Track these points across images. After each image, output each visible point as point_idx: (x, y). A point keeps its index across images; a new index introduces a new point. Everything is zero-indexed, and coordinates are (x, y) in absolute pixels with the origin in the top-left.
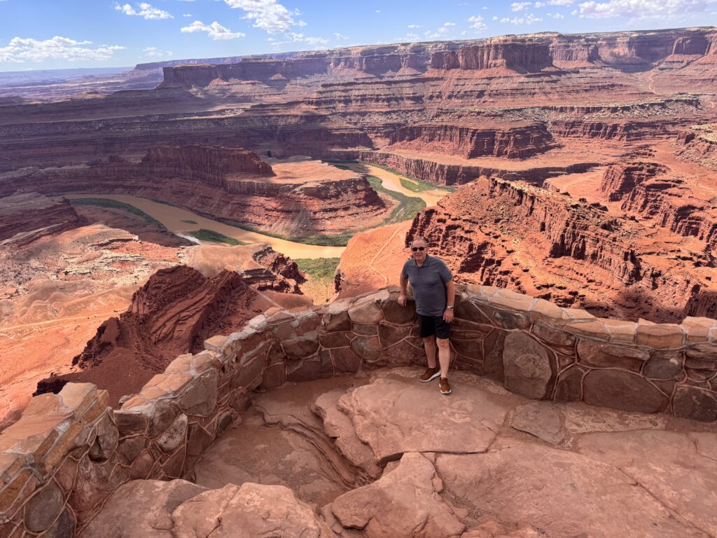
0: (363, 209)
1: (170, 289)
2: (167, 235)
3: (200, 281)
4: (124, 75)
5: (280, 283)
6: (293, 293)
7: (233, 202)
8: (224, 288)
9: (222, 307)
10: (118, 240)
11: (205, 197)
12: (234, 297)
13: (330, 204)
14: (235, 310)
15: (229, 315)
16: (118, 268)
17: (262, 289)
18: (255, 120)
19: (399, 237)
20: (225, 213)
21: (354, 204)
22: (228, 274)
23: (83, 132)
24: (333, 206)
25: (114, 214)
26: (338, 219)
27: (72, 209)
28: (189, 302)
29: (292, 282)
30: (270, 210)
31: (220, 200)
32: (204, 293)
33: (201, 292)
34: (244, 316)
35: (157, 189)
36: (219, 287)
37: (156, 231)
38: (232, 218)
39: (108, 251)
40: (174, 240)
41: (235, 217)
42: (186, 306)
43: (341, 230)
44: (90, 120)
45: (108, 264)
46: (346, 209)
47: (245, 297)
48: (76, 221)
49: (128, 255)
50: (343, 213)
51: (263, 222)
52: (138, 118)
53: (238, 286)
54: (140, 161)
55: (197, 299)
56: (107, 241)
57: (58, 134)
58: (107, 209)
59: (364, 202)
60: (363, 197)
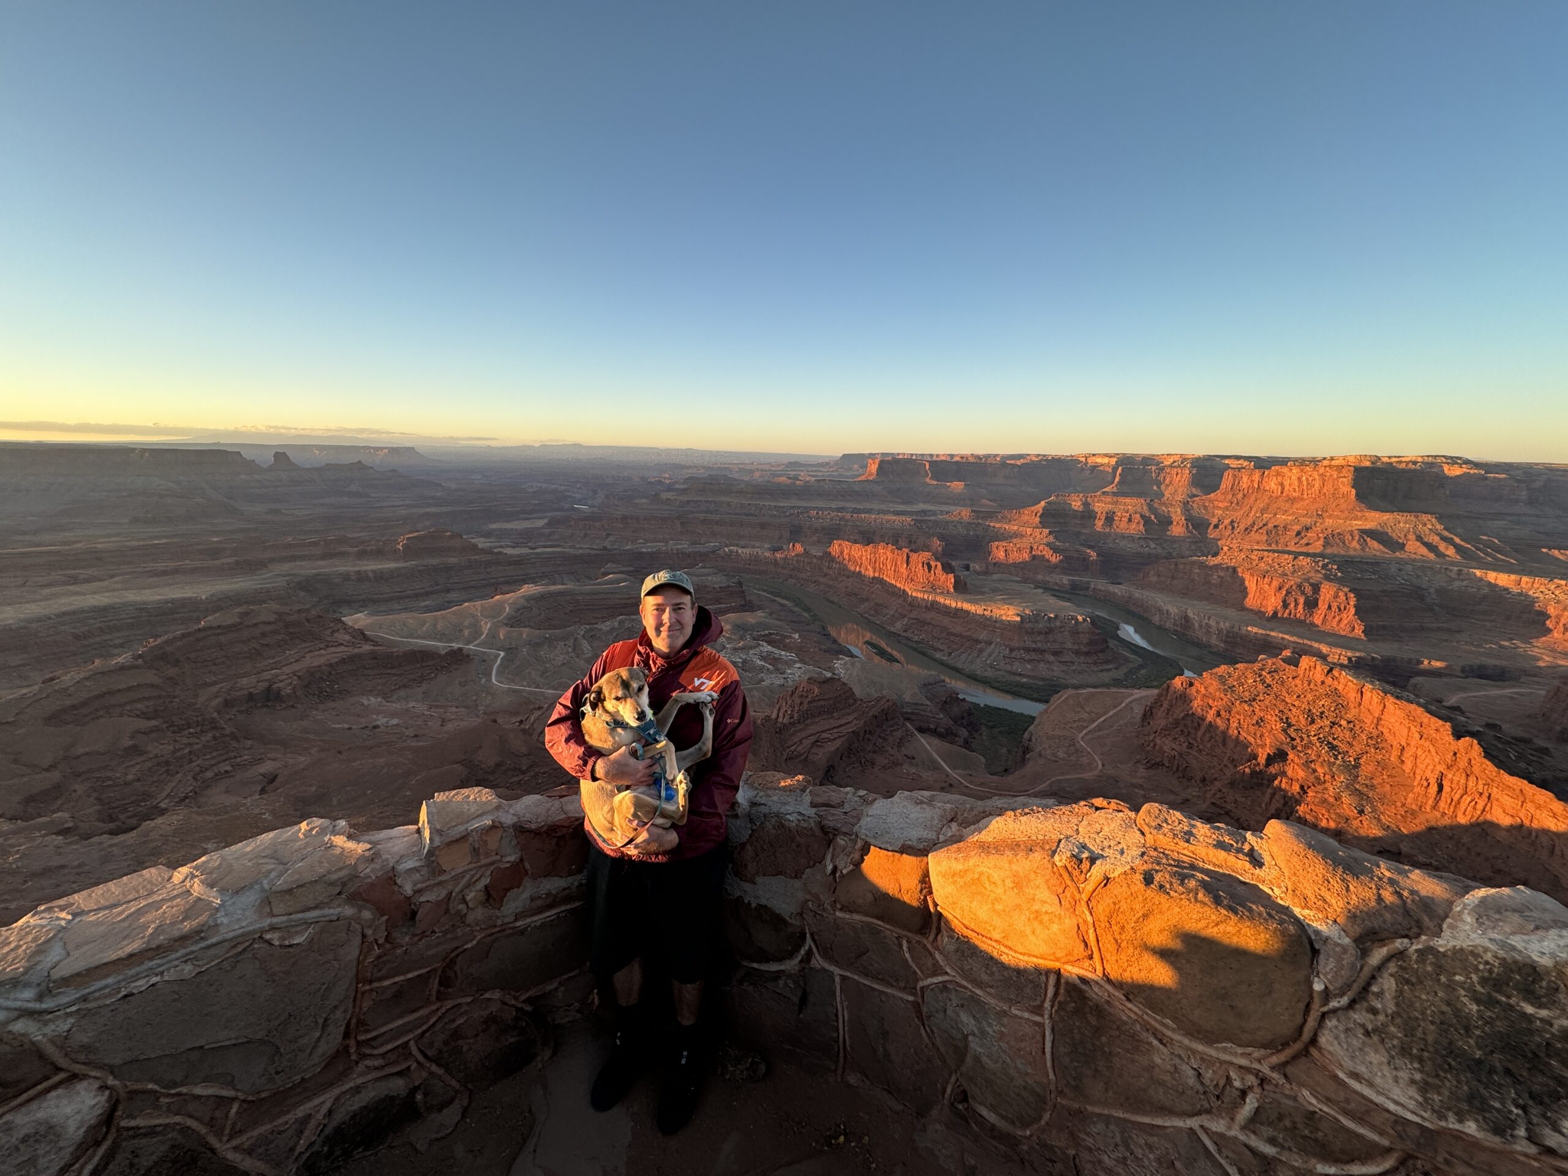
0: (1082, 659)
1: (818, 700)
2: (828, 639)
3: (851, 701)
4: (828, 464)
5: (946, 729)
6: (961, 746)
7: (913, 615)
8: (876, 717)
9: (869, 740)
10: (777, 634)
11: (881, 605)
12: (885, 731)
13: (1035, 642)
14: (883, 747)
15: (874, 752)
16: (770, 664)
17: (921, 730)
19: (1132, 708)
20: (898, 626)
21: (1069, 649)
22: (884, 700)
23: (774, 516)
24: (1039, 645)
25: (781, 605)
26: (1042, 665)
27: (743, 592)
28: (834, 723)
29: (964, 733)
30: (955, 635)
31: (896, 611)
32: (851, 718)
33: (849, 714)
34: (891, 758)
36: (871, 714)
37: (819, 633)
38: (904, 634)
39: (765, 644)
40: (835, 647)
41: (909, 635)
42: (828, 727)
43: (1043, 679)
44: (783, 505)
45: (763, 658)
46: (1056, 653)
47: (898, 734)
48: (744, 606)
49: (783, 653)
50: (1051, 658)
51: (941, 647)
53: (893, 719)
54: (821, 554)
55: (843, 721)
56: (767, 632)
57: (751, 515)
58: (777, 599)
59: (1086, 650)
60: (1085, 641)
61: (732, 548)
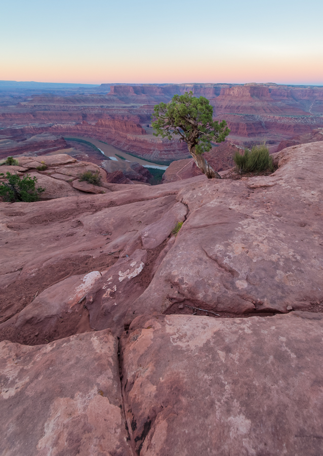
2: (101, 155)
5: (140, 178)
7: (130, 144)
10: (79, 156)
13: (167, 148)
18: (144, 111)
21: (177, 149)
22: (118, 172)
25: (83, 145)
27: (65, 141)
30: (144, 149)
31: (124, 143)
35: (100, 136)
36: (114, 177)
37: (98, 153)
38: (128, 150)
44: (78, 106)
48: (66, 146)
51: (140, 153)
52: (98, 106)
53: (122, 177)
54: (95, 124)
57: (65, 110)
58: (80, 143)
61: (58, 124)
